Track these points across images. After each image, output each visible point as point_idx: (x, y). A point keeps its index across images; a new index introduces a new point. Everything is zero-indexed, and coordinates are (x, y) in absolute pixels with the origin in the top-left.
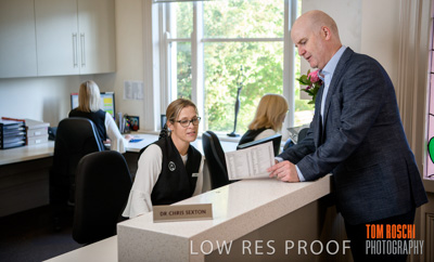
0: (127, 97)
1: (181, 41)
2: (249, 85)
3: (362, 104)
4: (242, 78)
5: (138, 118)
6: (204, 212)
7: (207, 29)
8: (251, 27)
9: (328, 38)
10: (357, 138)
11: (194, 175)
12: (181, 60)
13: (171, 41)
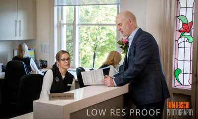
0: (41, 51)
1: (68, 25)
2: (102, 46)
3: (143, 53)
4: (99, 43)
5: (47, 61)
6: (71, 96)
7: (81, 19)
8: (103, 19)
9: (131, 24)
10: (140, 68)
11: (68, 85)
12: (68, 34)
13: (63, 24)
